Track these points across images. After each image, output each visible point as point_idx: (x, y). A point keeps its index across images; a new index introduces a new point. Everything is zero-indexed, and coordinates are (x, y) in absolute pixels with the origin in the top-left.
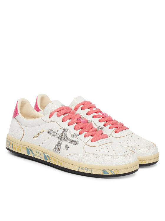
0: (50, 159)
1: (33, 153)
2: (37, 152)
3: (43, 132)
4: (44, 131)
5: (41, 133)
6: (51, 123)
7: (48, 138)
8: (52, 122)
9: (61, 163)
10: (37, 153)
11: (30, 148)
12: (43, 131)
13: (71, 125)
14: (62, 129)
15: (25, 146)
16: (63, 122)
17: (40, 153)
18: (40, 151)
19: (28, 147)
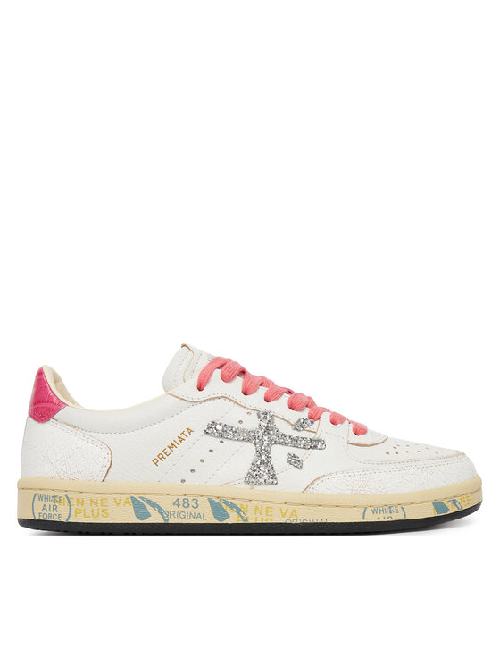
0: (238, 511)
1: (160, 510)
2: (181, 502)
3: (188, 434)
4: (190, 431)
5: (181, 440)
6: (208, 403)
7: (211, 451)
8: (209, 399)
9: (294, 511)
10: (178, 505)
11: (149, 497)
12: (186, 433)
13: (277, 398)
14: (254, 414)
15: (124, 497)
16: (245, 394)
17: (192, 503)
18: (190, 499)
19: (136, 497)
